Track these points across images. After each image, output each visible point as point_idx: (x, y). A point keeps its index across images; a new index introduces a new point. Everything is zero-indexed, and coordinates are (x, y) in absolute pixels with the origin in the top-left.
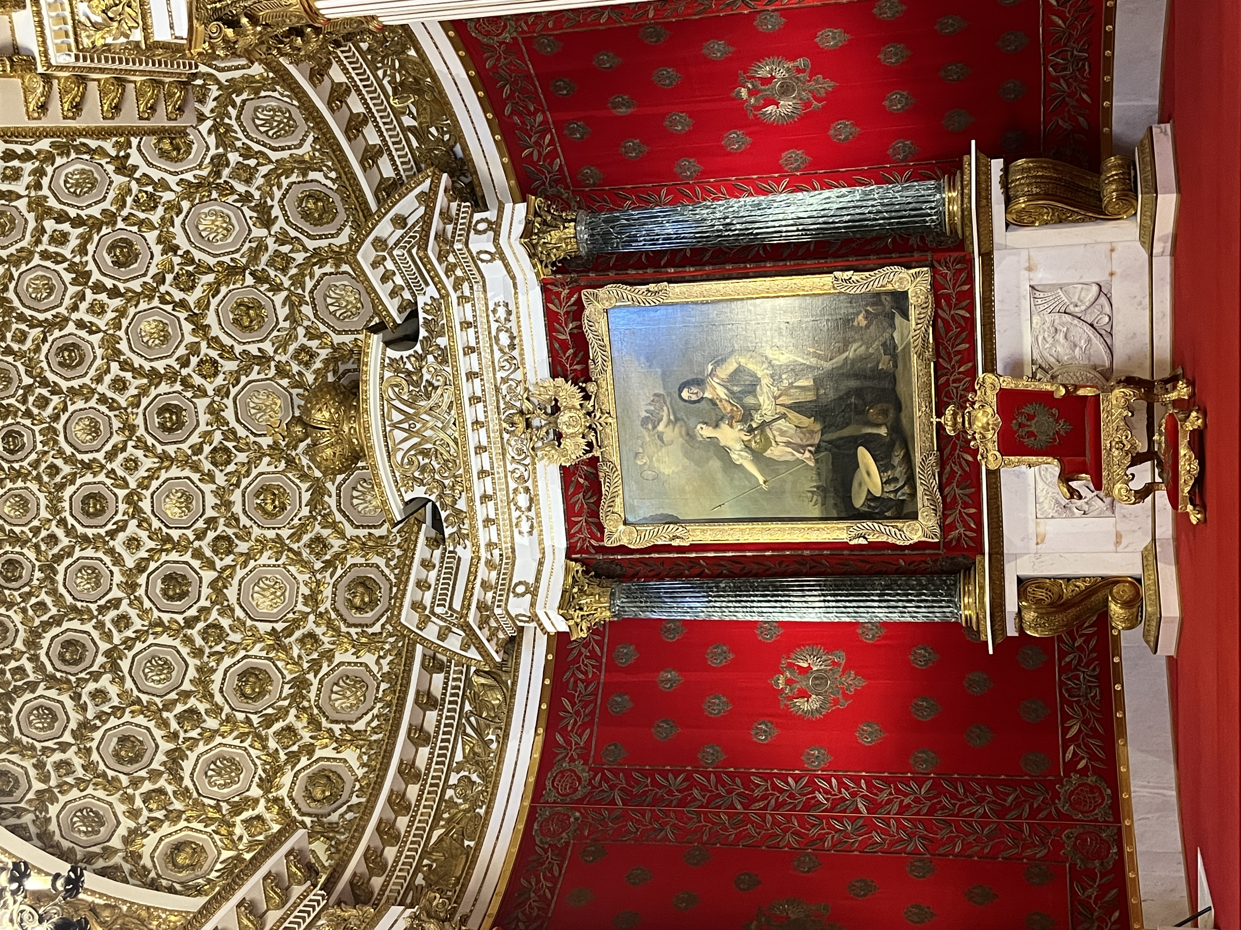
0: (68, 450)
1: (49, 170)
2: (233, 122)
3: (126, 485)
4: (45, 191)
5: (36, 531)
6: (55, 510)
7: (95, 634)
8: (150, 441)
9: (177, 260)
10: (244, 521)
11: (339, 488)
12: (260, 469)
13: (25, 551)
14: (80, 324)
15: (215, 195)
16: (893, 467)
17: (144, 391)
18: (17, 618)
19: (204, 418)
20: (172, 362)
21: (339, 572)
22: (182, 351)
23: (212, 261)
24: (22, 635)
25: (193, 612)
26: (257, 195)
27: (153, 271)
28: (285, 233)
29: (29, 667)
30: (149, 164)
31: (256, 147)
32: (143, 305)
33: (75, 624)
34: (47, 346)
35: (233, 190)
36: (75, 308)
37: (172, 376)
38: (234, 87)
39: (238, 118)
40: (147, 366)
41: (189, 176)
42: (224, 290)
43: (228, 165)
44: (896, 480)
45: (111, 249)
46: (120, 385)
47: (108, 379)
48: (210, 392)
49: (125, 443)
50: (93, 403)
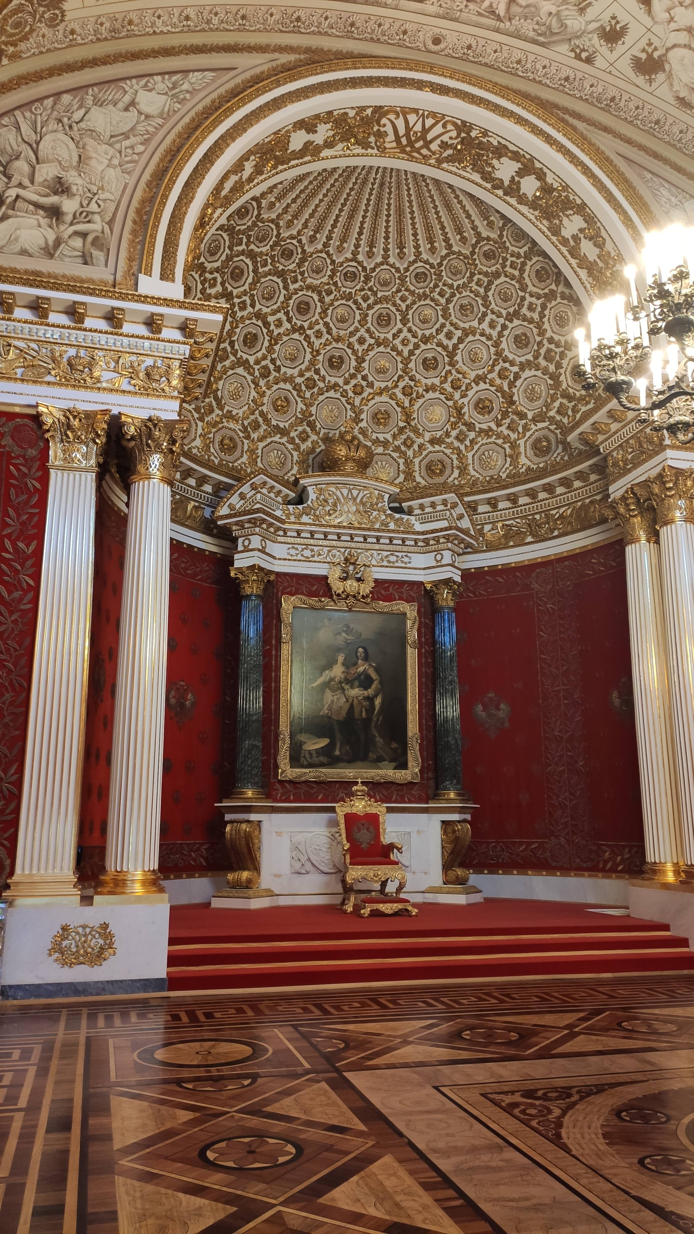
0: (336, 304)
1: (490, 343)
2: (493, 440)
3: (309, 329)
4: (478, 337)
5: (302, 274)
6: (309, 287)
7: (242, 289)
8: (328, 348)
9: (421, 390)
10: (275, 387)
11: (283, 444)
12: (299, 402)
13: (295, 265)
14: (400, 331)
15: (452, 419)
16: (318, 757)
17: (355, 352)
18: (264, 249)
19: (333, 380)
20: (366, 372)
21: (241, 435)
22: (371, 379)
23: (416, 407)
24: (256, 250)
25: (236, 347)
26: (447, 440)
27: (418, 377)
28: (425, 450)
29: (240, 248)
30: (477, 392)
31: (476, 447)
32: (400, 366)
33: (250, 280)
34: (394, 310)
35: (453, 429)
36: (410, 330)
37: (358, 369)
38: (514, 446)
39: (495, 443)
40: (368, 358)
41: (465, 410)
42: (399, 409)
43: (469, 430)
44: (311, 757)
45: (435, 359)
46: (361, 341)
47: (367, 336)
48: (345, 387)
49: (331, 335)
50: (356, 324)
